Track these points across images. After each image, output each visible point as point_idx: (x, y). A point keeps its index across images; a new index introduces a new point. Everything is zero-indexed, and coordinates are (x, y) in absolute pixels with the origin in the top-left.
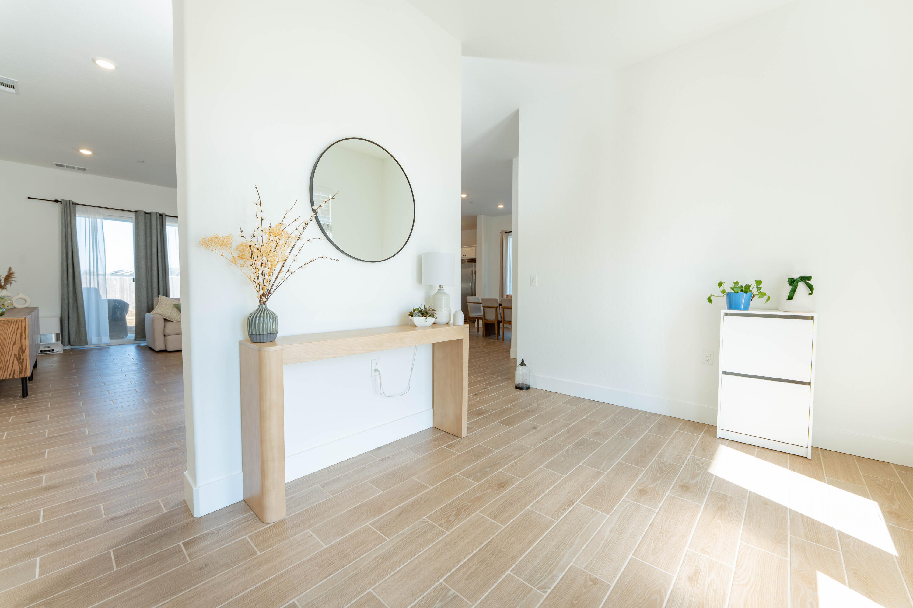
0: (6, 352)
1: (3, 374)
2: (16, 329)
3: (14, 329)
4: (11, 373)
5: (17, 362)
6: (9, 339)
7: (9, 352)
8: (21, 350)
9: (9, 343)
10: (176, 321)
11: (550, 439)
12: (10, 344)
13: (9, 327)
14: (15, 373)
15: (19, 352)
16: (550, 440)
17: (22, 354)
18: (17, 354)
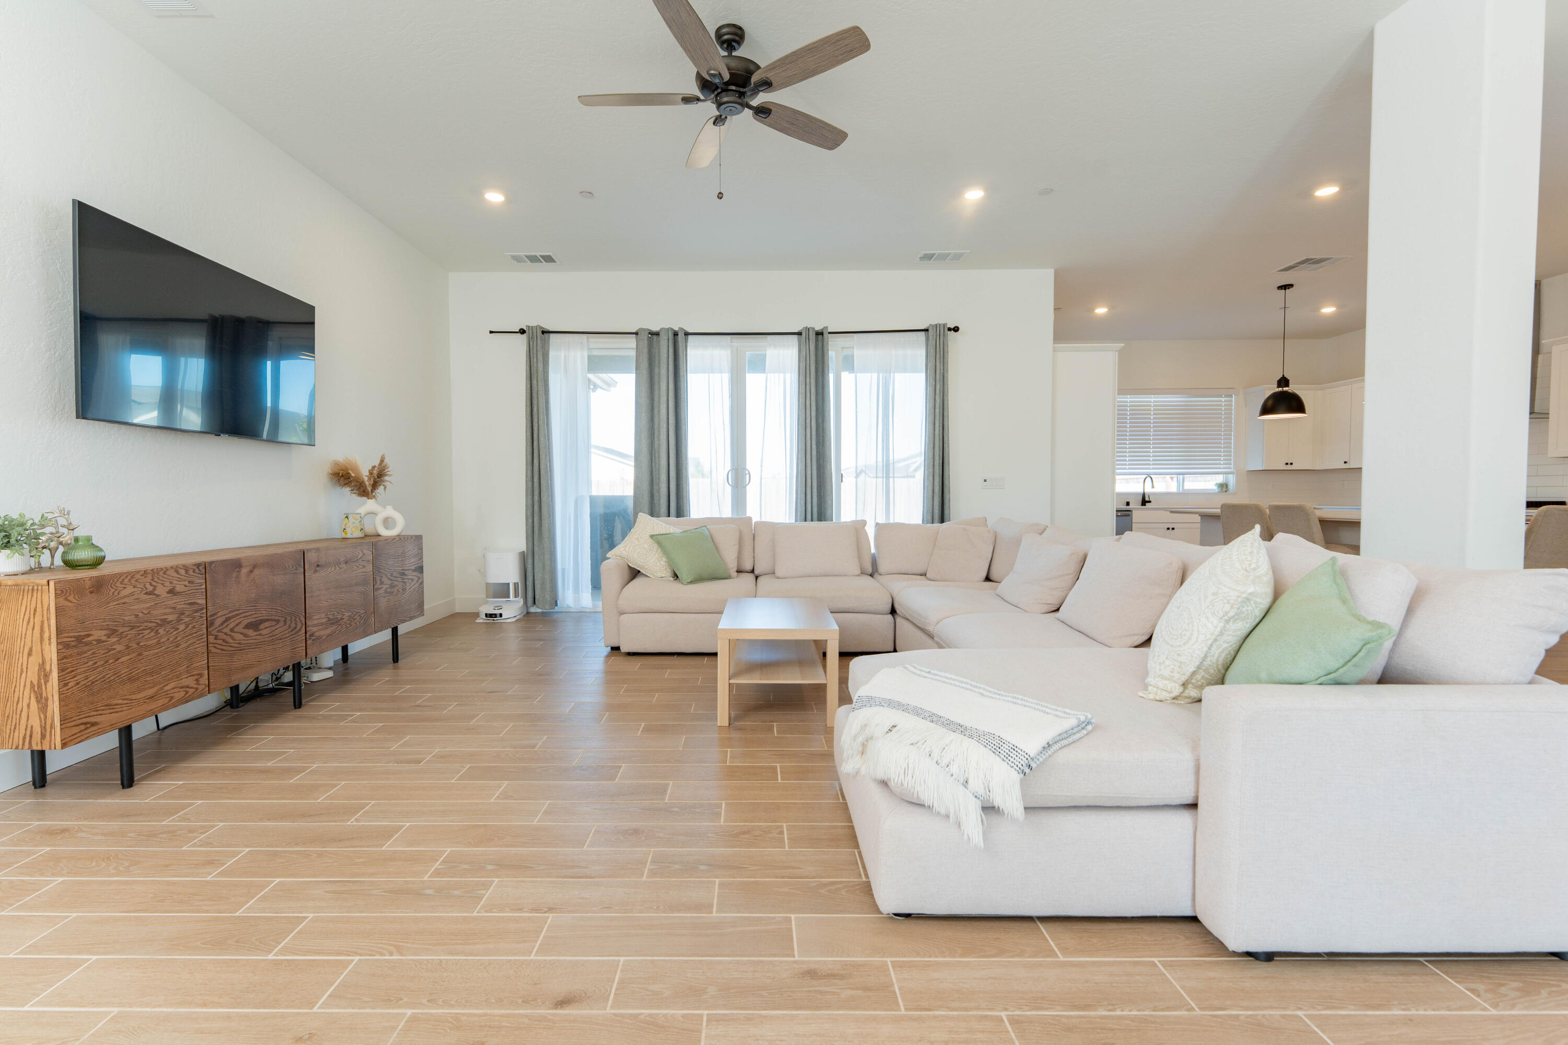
0: (15, 676)
1: (12, 734)
2: (32, 612)
3: (28, 612)
4: (25, 735)
5: (35, 704)
6: (21, 639)
7: (21, 674)
8: (43, 673)
9: (21, 651)
10: (654, 576)
12: (23, 653)
13: (19, 607)
14: (33, 735)
15: (39, 679)
17: (46, 685)
18: (35, 683)
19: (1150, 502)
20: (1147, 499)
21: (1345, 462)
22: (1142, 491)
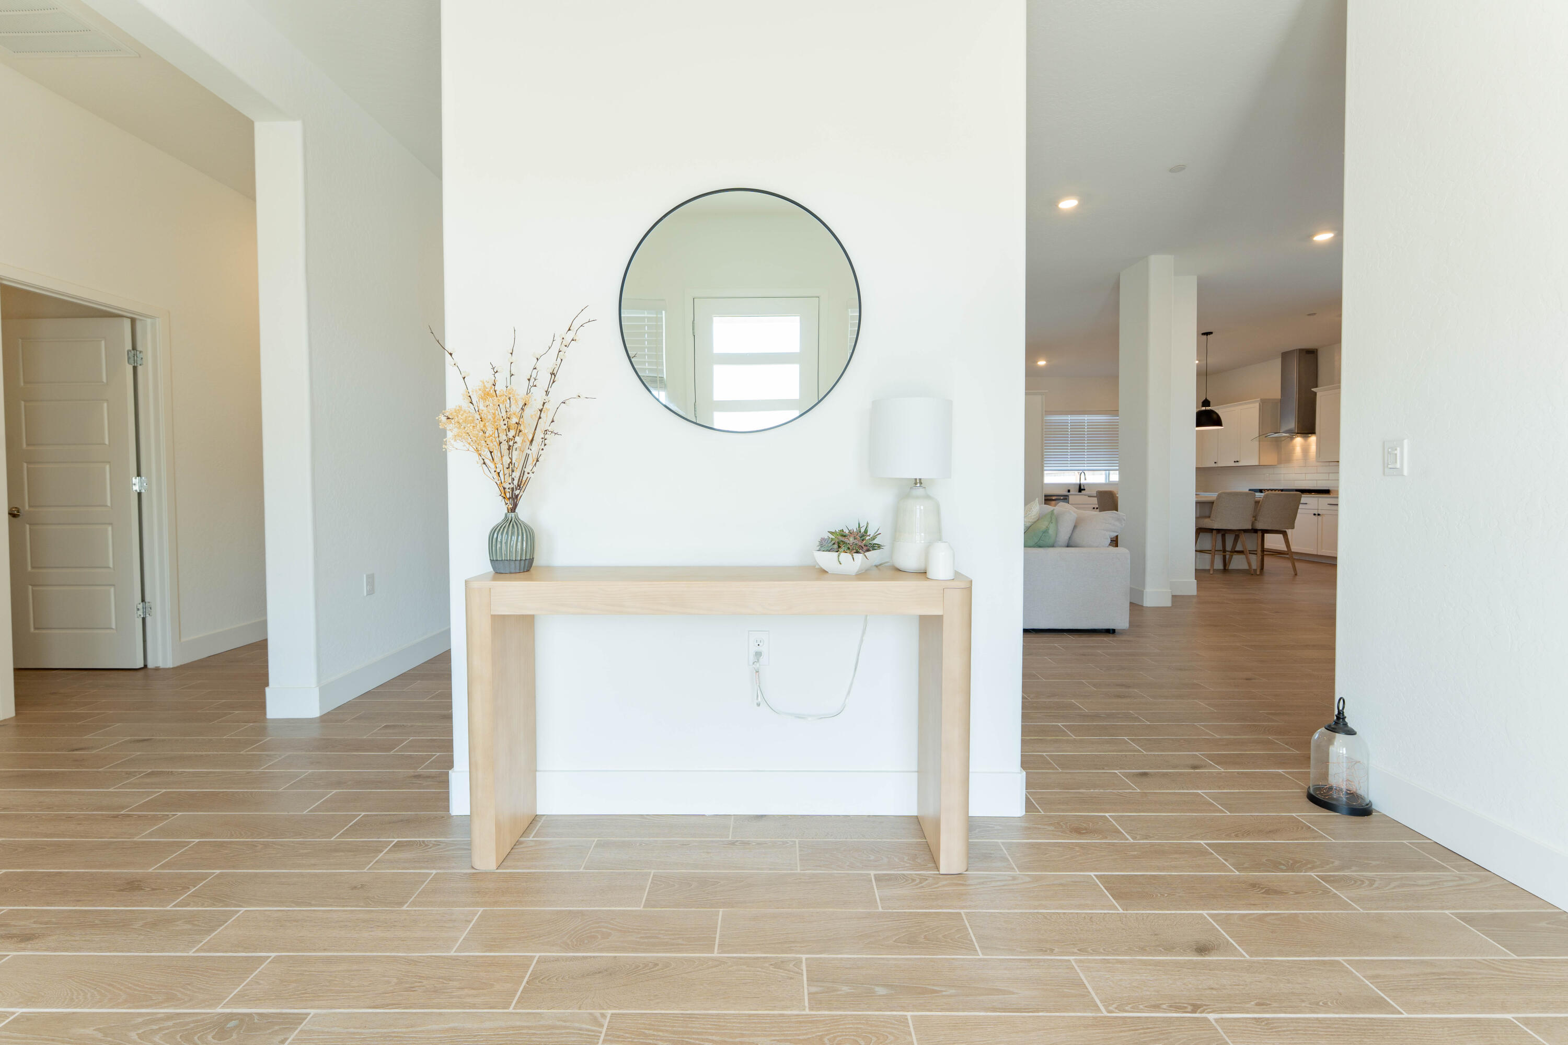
11: (1212, 1016)
16: (1206, 1019)
19: (1084, 490)
20: (1082, 488)
21: (1215, 463)
22: (1078, 482)
